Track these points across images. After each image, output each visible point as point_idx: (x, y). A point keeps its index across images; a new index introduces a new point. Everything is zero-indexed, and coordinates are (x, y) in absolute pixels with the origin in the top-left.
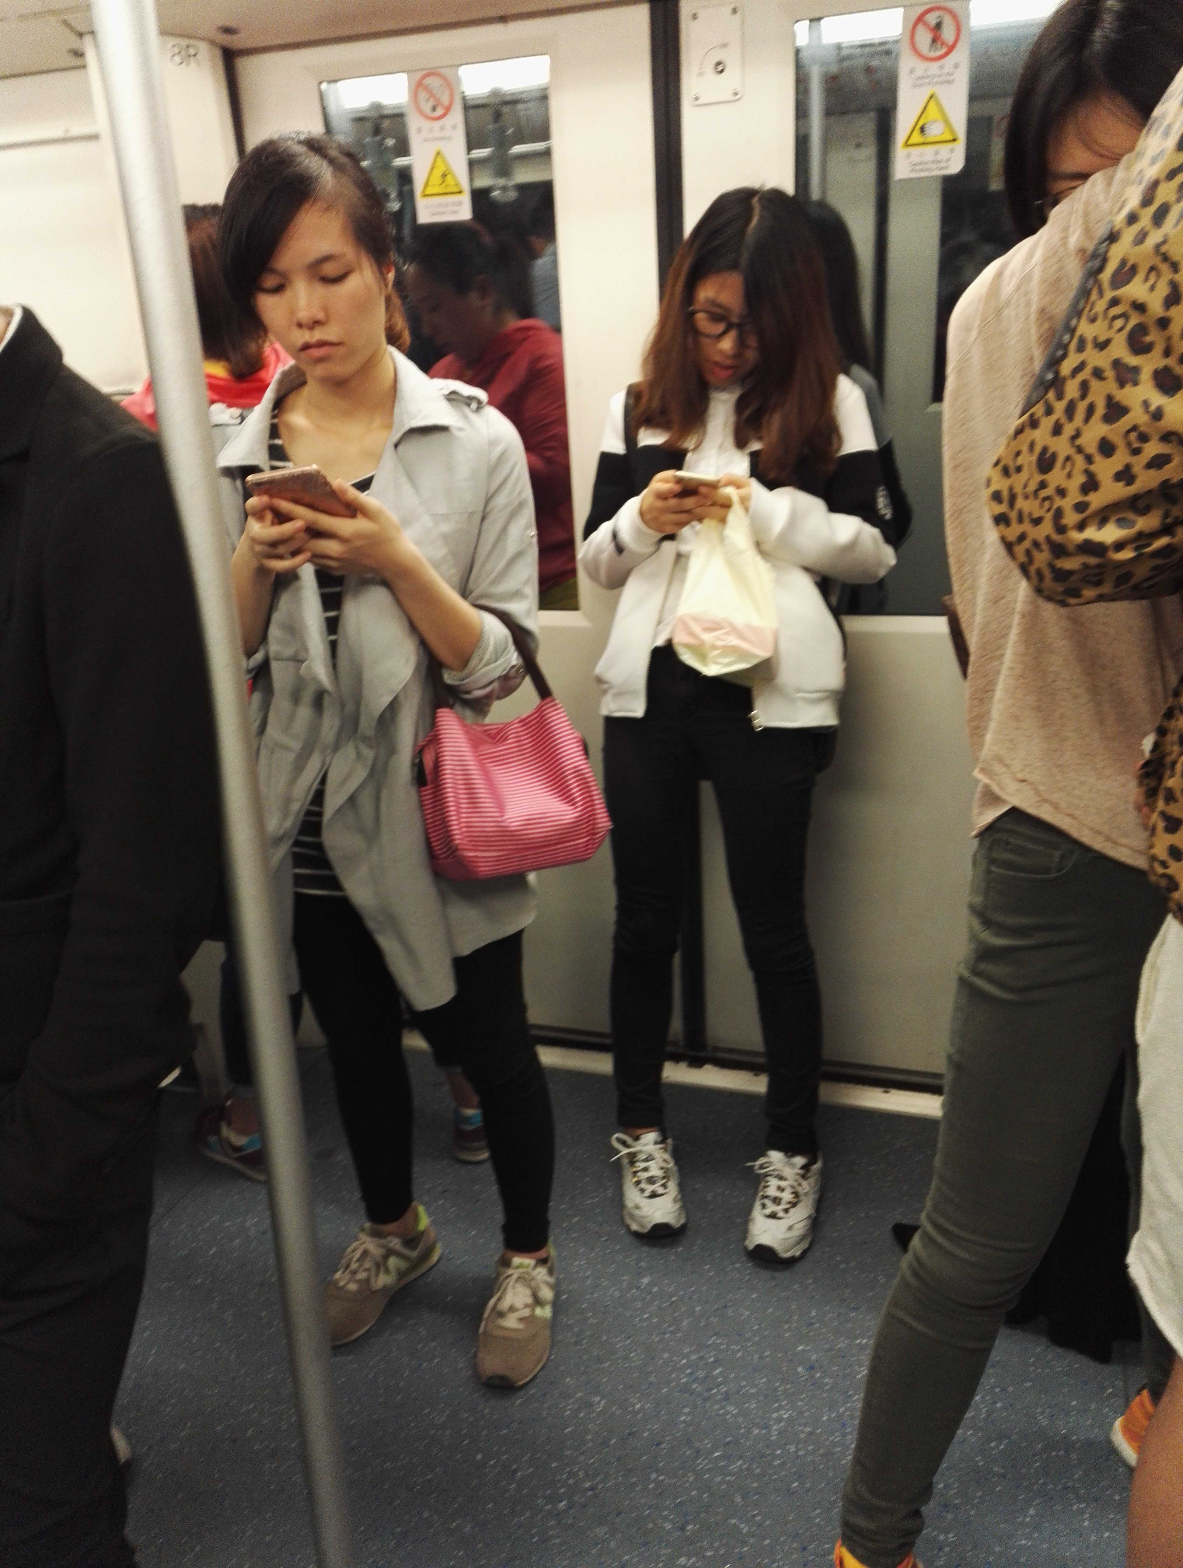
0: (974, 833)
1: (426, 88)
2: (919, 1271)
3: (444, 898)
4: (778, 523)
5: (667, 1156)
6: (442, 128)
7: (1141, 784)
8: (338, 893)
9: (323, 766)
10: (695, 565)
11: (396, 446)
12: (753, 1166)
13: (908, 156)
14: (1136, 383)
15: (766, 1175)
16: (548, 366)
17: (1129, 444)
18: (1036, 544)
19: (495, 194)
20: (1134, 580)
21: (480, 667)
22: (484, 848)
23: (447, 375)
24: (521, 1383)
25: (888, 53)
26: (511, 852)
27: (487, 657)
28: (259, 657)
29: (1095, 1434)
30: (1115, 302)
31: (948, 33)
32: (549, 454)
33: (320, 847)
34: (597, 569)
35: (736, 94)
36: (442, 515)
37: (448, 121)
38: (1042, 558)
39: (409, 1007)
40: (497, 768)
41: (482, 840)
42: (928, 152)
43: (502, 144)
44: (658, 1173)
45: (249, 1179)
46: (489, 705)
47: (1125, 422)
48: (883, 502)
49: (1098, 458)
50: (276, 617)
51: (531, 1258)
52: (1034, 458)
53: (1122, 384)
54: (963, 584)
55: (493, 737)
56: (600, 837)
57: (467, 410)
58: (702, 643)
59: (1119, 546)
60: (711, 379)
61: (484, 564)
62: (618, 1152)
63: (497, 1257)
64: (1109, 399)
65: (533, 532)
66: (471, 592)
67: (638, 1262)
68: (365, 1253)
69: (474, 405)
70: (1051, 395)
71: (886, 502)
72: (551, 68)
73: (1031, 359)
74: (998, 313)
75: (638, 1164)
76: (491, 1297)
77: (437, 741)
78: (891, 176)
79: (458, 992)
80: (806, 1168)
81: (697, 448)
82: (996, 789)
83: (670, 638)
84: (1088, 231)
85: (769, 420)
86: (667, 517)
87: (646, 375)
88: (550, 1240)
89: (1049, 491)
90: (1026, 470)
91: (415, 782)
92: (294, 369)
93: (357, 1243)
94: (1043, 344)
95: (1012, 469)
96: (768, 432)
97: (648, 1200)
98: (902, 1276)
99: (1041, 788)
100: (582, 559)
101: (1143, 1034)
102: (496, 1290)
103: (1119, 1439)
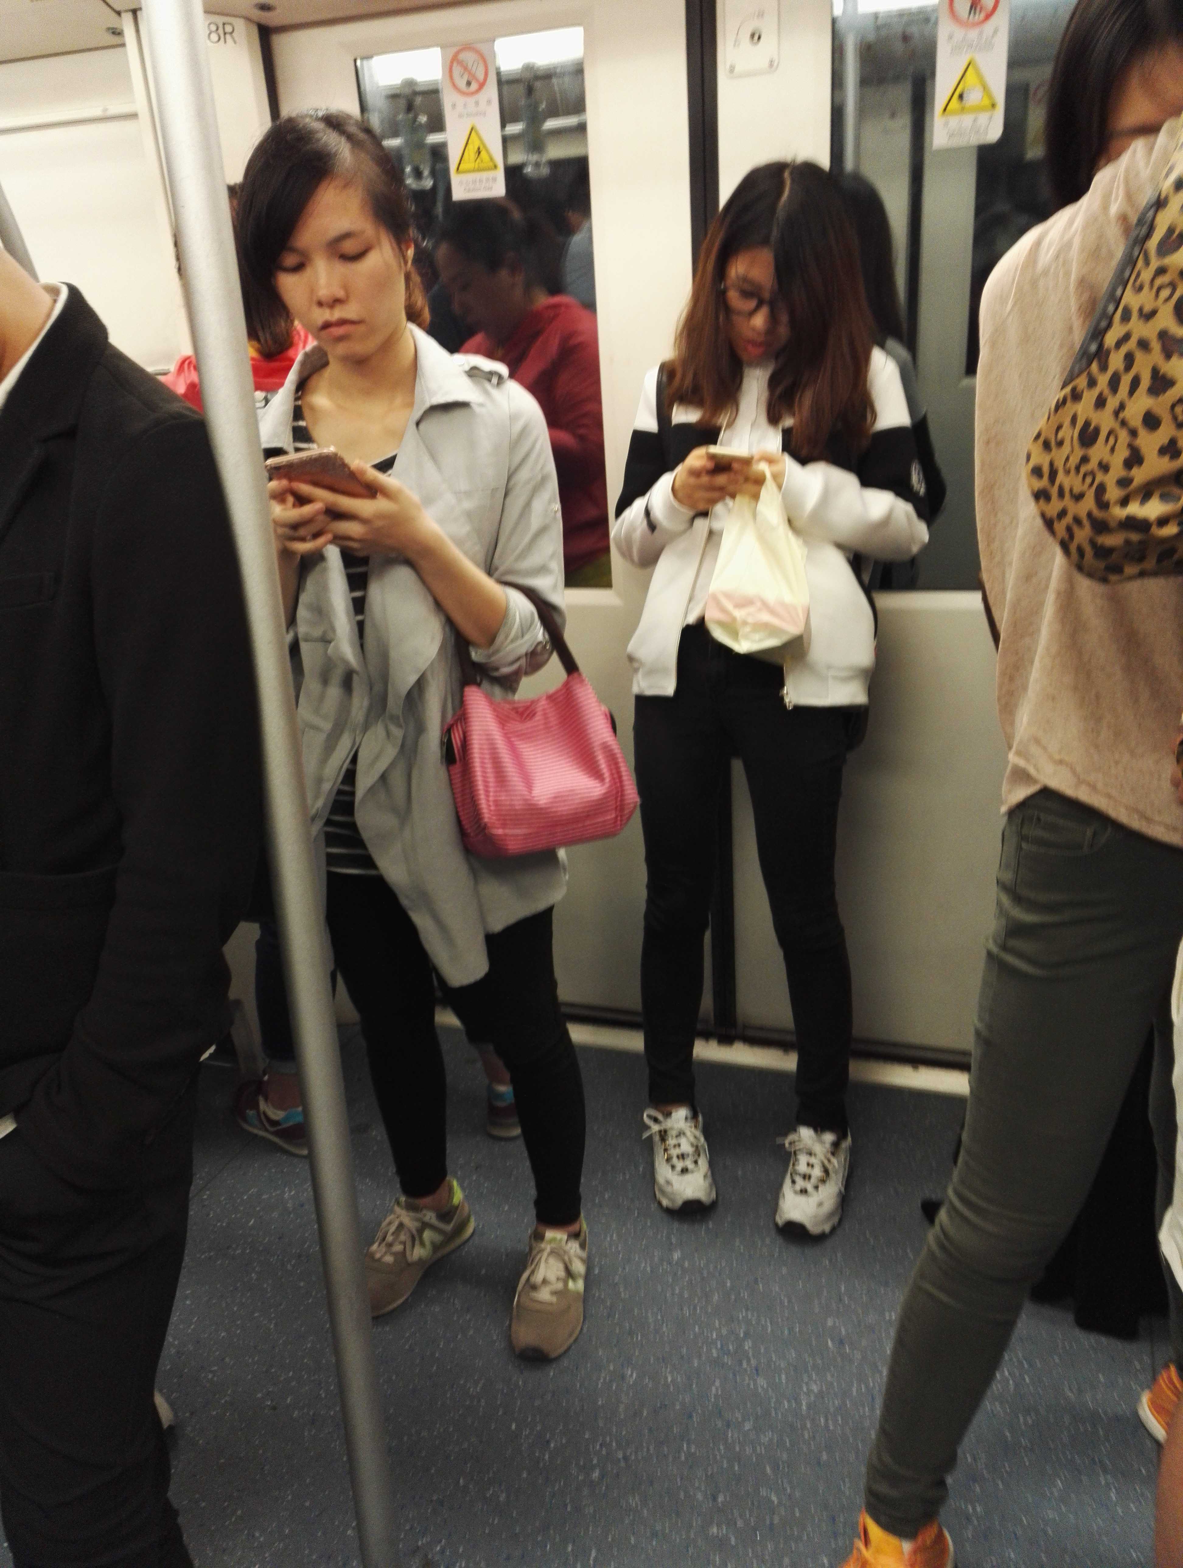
0: (1004, 810)
1: (461, 63)
2: (946, 1242)
3: (475, 875)
4: (811, 500)
5: (698, 1133)
6: (477, 104)
7: (1178, 760)
8: (373, 872)
9: (353, 745)
10: (727, 542)
11: (418, 424)
13: (946, 124)
15: (796, 1152)
16: (579, 344)
17: (1175, 418)
18: (1077, 521)
19: (528, 170)
20: (1177, 556)
21: (505, 644)
22: (512, 826)
25: (926, 20)
26: (538, 830)
27: (513, 634)
29: (1122, 1408)
30: (1161, 271)
33: (353, 826)
34: (630, 547)
35: (772, 64)
36: (465, 493)
37: (483, 96)
38: (1083, 535)
39: (442, 981)
40: (526, 746)
41: (509, 817)
42: (967, 120)
43: (535, 120)
44: (690, 1149)
45: (286, 1152)
46: (518, 683)
47: (1171, 394)
48: (917, 477)
49: (1142, 432)
50: (304, 598)
51: (564, 1231)
52: (1076, 432)
53: (1168, 356)
54: (992, 560)
55: (521, 714)
56: (629, 812)
57: (488, 386)
58: (734, 619)
59: (1163, 521)
61: (508, 541)
62: (649, 1129)
64: (1155, 372)
65: (557, 506)
66: (496, 569)
67: (668, 1238)
68: (401, 1226)
69: (495, 380)
70: (1094, 367)
71: (920, 478)
72: (585, 40)
73: (1071, 329)
74: (1034, 283)
75: (669, 1140)
76: (525, 1268)
77: (464, 719)
78: (927, 145)
79: (490, 969)
80: (836, 1145)
81: (730, 424)
82: (1032, 771)
83: (702, 615)
84: (1129, 197)
85: (801, 396)
86: (702, 494)
87: (679, 352)
88: (582, 1215)
89: (1093, 464)
90: (1067, 443)
91: (444, 760)
92: (316, 350)
93: (391, 1217)
94: (1083, 315)
95: (1053, 444)
96: (800, 407)
97: (680, 1178)
98: (929, 1250)
99: (1079, 769)
100: (614, 537)
101: (1178, 1013)
102: (530, 1263)
103: (1147, 1413)
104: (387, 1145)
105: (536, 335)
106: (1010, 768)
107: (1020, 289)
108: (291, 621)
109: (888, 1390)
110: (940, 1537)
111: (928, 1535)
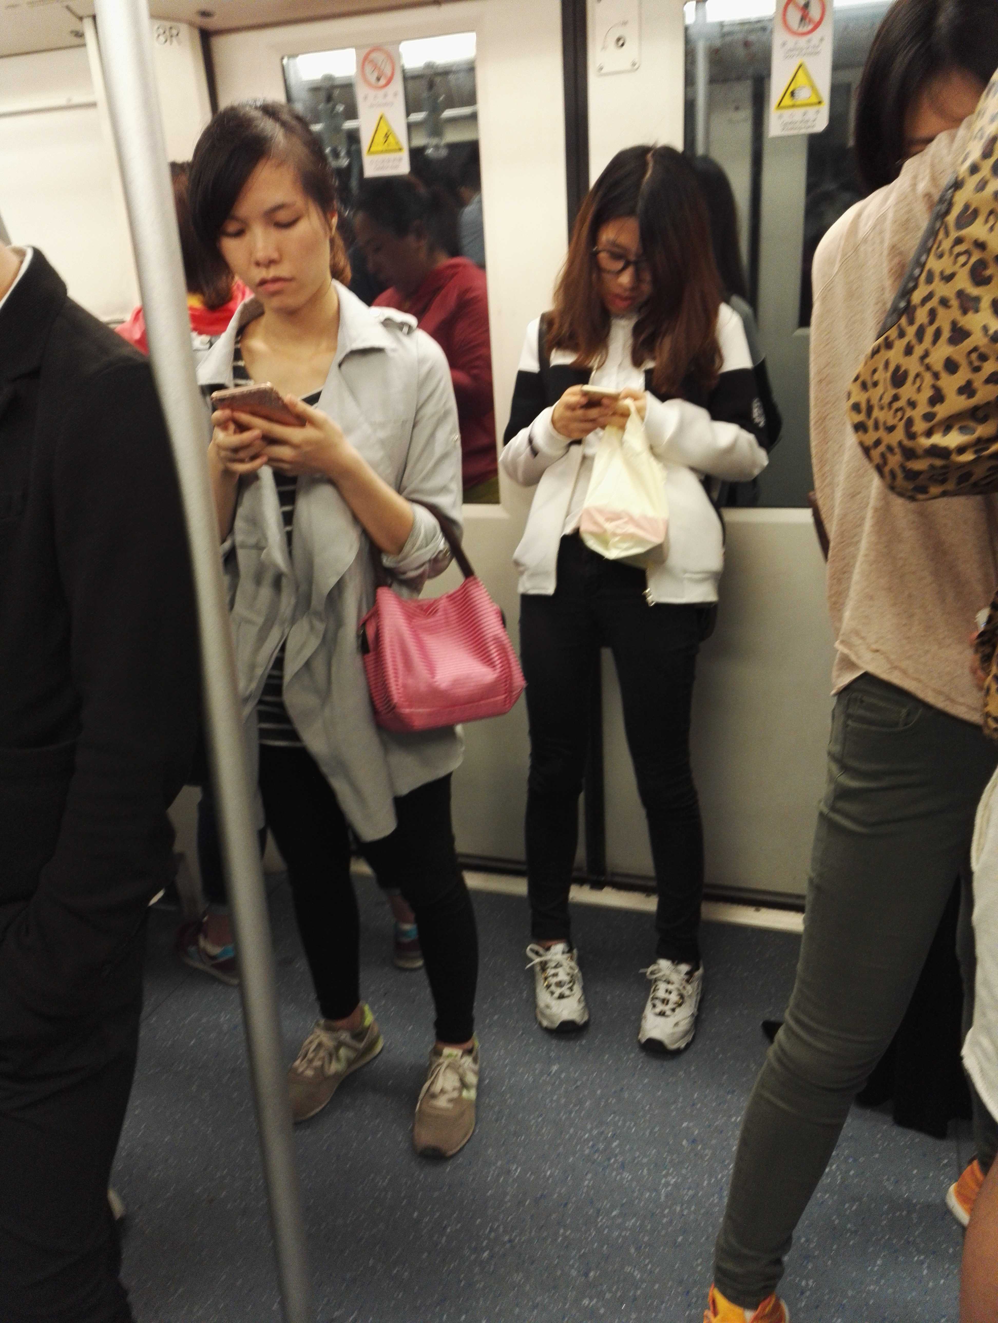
0: (833, 692)
1: (372, 61)
2: (783, 1057)
3: (385, 747)
4: (669, 430)
5: (573, 964)
6: (385, 96)
7: (976, 651)
8: (297, 744)
9: (282, 637)
10: (598, 466)
11: (340, 365)
12: (646, 973)
13: (780, 117)
14: (977, 311)
15: (656, 980)
16: (472, 299)
17: (971, 363)
18: (890, 448)
19: (429, 151)
20: (973, 479)
21: (412, 552)
22: (418, 706)
23: (386, 305)
24: (451, 1153)
25: (764, 29)
26: (441, 708)
27: (418, 543)
28: (227, 545)
29: (932, 1197)
30: (959, 241)
31: (815, 12)
32: (475, 371)
33: (281, 706)
34: (515, 469)
35: (634, 64)
36: (380, 424)
37: (390, 89)
38: (895, 460)
39: (357, 838)
40: (428, 637)
41: (415, 699)
42: (798, 114)
43: (435, 110)
44: (566, 978)
45: (221, 982)
46: (422, 585)
47: (968, 344)
48: (757, 411)
49: (944, 375)
50: (241, 511)
51: (460, 1048)
52: (889, 374)
53: (965, 311)
54: (824, 481)
55: (425, 611)
56: (515, 695)
57: (400, 334)
58: (605, 531)
59: (961, 450)
60: (613, 309)
61: (415, 464)
62: (531, 960)
63: (431, 1047)
64: (954, 324)
65: (457, 436)
66: (405, 488)
67: (548, 1053)
68: (320, 1045)
69: (406, 329)
70: (904, 321)
71: (760, 412)
72: (477, 43)
73: (883, 289)
74: (856, 249)
75: (549, 970)
76: (425, 1082)
77: (378, 614)
78: (765, 134)
79: (398, 826)
80: (690, 974)
81: (599, 367)
82: (853, 658)
83: (577, 527)
84: (934, 179)
85: (661, 342)
86: (575, 425)
87: (557, 307)
88: (475, 1034)
89: (902, 403)
90: (881, 384)
91: (360, 650)
92: (253, 302)
93: (311, 1037)
94: (893, 277)
95: (869, 384)
96: (660, 351)
97: (558, 1003)
98: (768, 1065)
99: (893, 657)
100: (502, 460)
101: (978, 863)
102: (430, 1075)
103: (953, 1201)
104: (308, 975)
105: (439, 289)
106: (838, 656)
108: (228, 532)
109: (734, 1183)
110: (777, 1307)
111: (767, 1306)
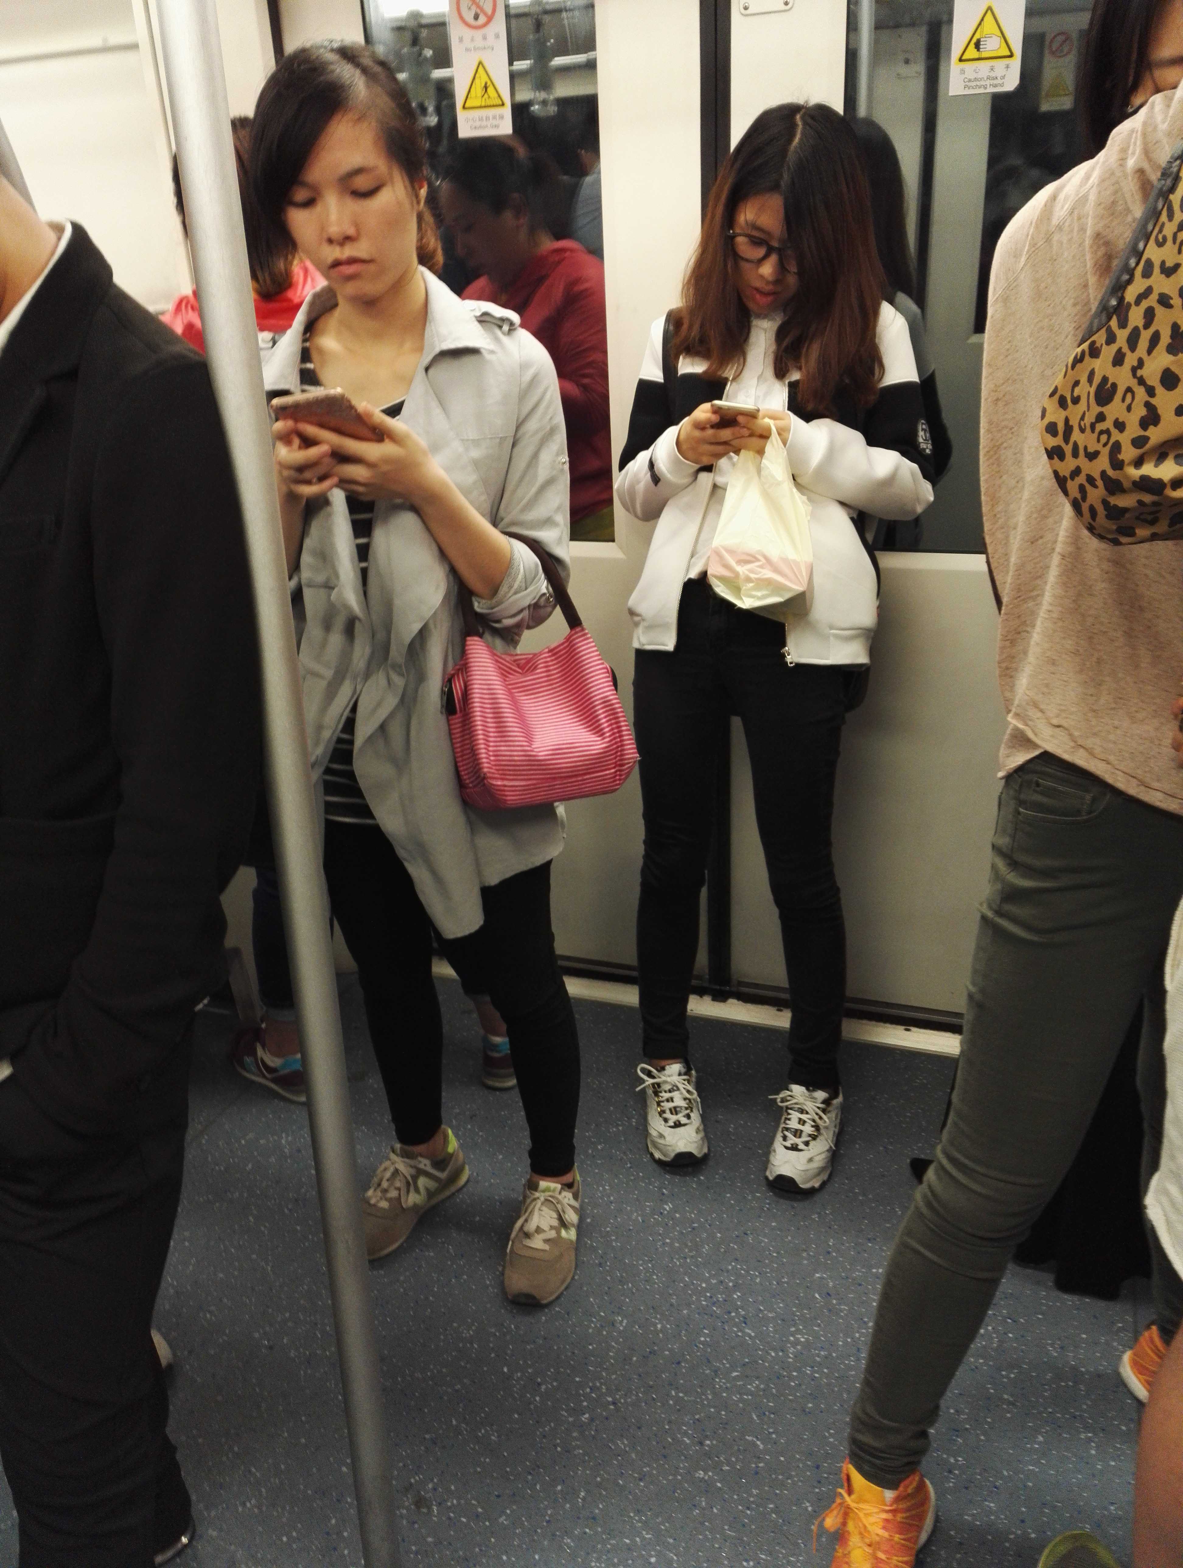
0: (1001, 774)
2: (933, 1201)
3: (472, 828)
5: (691, 1087)
6: (485, 37)
8: (369, 821)
9: (353, 694)
10: (731, 497)
11: (427, 369)
12: (776, 1099)
13: (963, 71)
15: (787, 1108)
18: (1091, 480)
19: (536, 108)
21: (510, 595)
22: (511, 777)
23: (480, 296)
24: (545, 1302)
26: (540, 781)
27: (516, 586)
29: (1103, 1366)
32: (586, 381)
33: (351, 775)
34: (633, 500)
35: (787, 3)
36: (473, 440)
37: (490, 30)
39: (439, 935)
40: (526, 698)
41: (508, 769)
42: (984, 68)
43: (543, 56)
44: (683, 1104)
45: (284, 1099)
46: (520, 635)
48: (923, 434)
49: (1160, 390)
50: (308, 543)
51: (557, 1182)
52: (1093, 390)
54: (995, 524)
55: (522, 667)
56: (627, 769)
57: (498, 332)
58: (737, 575)
59: (1177, 483)
60: (751, 305)
61: (514, 491)
62: (643, 1082)
63: (524, 1180)
64: (1175, 327)
65: (565, 458)
66: (502, 519)
67: (660, 1189)
68: (396, 1172)
69: (506, 328)
70: (1114, 322)
71: (926, 436)
74: (1048, 240)
75: (662, 1094)
76: (519, 1217)
77: (466, 669)
78: (942, 91)
79: (485, 921)
80: (827, 1102)
81: (735, 379)
82: (1030, 734)
83: (704, 569)
84: (1147, 153)
85: (807, 351)
86: (707, 448)
87: (686, 302)
88: (576, 1165)
89: (1108, 424)
90: (1083, 401)
91: (444, 711)
92: (325, 290)
93: (387, 1163)
94: (1098, 273)
95: (1069, 400)
96: (807, 362)
97: (672, 1130)
98: (917, 1207)
99: (1076, 734)
100: (618, 490)
101: (1172, 980)
102: (523, 1212)
103: (1128, 1372)
104: (383, 1093)
105: (541, 280)
106: (1009, 731)
107: (1033, 245)
108: (295, 567)
109: (873, 1344)
110: (921, 1487)
111: (910, 1484)
